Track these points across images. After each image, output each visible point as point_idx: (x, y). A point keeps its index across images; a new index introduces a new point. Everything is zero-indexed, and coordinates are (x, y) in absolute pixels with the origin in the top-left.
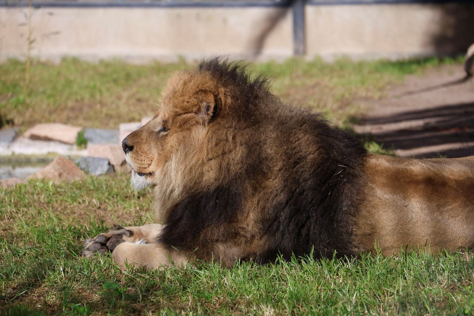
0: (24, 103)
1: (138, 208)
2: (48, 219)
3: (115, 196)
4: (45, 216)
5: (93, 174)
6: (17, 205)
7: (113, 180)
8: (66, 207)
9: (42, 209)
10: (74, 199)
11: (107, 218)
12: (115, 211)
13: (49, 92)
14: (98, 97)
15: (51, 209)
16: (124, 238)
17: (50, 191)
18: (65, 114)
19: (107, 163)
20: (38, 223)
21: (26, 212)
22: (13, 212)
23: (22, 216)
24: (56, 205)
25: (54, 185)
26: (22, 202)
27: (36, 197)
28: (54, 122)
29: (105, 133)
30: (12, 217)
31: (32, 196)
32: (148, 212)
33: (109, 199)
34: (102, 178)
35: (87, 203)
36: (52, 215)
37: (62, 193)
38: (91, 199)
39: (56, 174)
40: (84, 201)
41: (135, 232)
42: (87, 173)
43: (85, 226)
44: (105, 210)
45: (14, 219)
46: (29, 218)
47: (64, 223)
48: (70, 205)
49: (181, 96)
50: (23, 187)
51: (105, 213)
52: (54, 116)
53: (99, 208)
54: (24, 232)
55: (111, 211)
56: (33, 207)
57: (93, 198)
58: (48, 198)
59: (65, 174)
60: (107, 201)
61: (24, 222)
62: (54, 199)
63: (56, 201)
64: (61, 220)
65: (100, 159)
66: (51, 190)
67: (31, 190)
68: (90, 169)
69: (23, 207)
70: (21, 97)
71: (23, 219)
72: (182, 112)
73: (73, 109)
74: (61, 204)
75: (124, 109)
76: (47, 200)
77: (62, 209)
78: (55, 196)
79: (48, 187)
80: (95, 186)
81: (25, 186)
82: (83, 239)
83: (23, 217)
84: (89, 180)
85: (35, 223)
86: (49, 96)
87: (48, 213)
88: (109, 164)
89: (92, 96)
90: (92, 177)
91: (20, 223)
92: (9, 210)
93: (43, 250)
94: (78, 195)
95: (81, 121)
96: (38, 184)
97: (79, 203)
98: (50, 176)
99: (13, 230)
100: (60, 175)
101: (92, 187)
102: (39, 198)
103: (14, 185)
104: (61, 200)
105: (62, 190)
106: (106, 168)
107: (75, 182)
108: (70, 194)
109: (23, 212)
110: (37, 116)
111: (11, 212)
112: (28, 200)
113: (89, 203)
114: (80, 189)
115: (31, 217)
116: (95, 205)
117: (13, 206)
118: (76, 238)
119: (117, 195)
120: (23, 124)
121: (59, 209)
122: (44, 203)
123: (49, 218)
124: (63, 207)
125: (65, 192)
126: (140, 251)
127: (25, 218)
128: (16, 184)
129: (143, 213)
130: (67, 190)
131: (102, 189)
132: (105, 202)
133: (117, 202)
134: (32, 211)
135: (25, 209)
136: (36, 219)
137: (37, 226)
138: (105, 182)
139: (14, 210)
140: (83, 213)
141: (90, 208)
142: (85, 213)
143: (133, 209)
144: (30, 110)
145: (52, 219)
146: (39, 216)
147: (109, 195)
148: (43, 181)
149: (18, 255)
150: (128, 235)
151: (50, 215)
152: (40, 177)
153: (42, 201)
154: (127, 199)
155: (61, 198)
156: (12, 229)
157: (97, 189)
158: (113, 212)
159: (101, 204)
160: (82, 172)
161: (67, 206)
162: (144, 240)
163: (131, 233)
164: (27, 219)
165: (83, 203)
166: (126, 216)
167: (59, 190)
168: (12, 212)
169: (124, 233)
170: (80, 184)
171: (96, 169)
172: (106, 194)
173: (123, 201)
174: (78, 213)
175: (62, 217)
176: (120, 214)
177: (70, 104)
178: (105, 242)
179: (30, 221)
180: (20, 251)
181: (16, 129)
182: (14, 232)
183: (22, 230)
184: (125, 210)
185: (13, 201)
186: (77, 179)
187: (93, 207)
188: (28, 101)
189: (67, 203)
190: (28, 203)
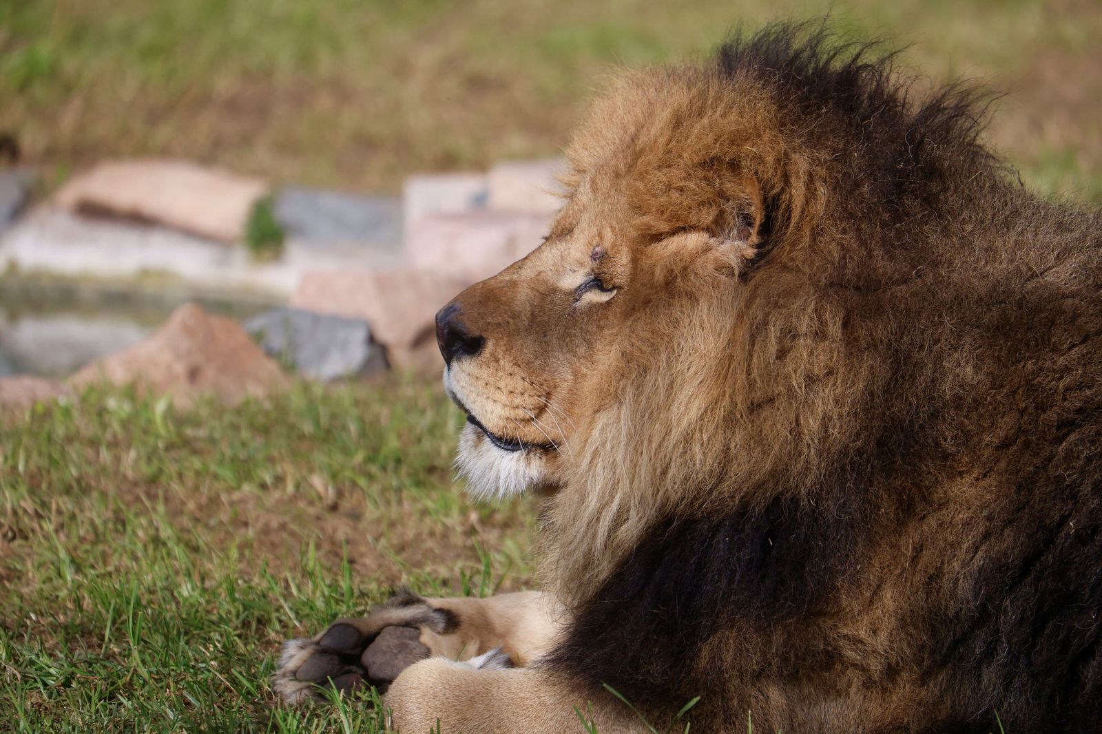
0: (53, 73)
1: (474, 517)
2: (151, 548)
3: (391, 465)
4: (140, 533)
5: (311, 374)
6: (39, 486)
7: (383, 400)
8: (214, 501)
9: (128, 505)
10: (244, 470)
11: (362, 549)
12: (392, 525)
13: (146, 35)
14: (325, 63)
15: (161, 508)
16: (427, 636)
17: (157, 436)
18: (206, 125)
19: (360, 335)
20: (114, 561)
21: (73, 517)
22: (25, 511)
23: (57, 531)
24: (176, 488)
25: (170, 413)
26: (55, 476)
27: (105, 455)
28: (166, 154)
29: (354, 209)
30: (21, 531)
31: (90, 452)
32: (509, 532)
33: (370, 477)
34: (344, 393)
35: (290, 488)
36: (166, 532)
37: (200, 445)
38: (304, 472)
39: (180, 369)
40: (280, 480)
41: (464, 618)
42: (290, 368)
43: (286, 581)
44: (356, 516)
45: (26, 538)
46: (82, 540)
47: (208, 566)
48: (230, 490)
49: (659, 168)
50: (58, 415)
51: (355, 529)
52: (164, 132)
53: (334, 508)
54: (63, 594)
55: (378, 521)
56: (95, 494)
57: (311, 470)
58: (149, 460)
59: (210, 373)
60: (362, 482)
61: (63, 554)
62: (172, 469)
63: (180, 476)
64: (196, 549)
65: (339, 322)
66: (162, 431)
67: (87, 427)
68: (304, 355)
69: (61, 494)
70: (44, 49)
71: (60, 542)
72: (664, 227)
73: (233, 106)
74: (196, 488)
75: (420, 120)
76: (147, 470)
77: (201, 508)
78: (174, 454)
79: (150, 421)
80: (317, 423)
81: (67, 412)
82: (277, 632)
83: (62, 536)
84: (297, 401)
85: (105, 558)
86: (150, 53)
87: (151, 522)
88: (372, 340)
89: (305, 59)
90: (306, 387)
91: (48, 555)
92: (9, 506)
93: (135, 670)
94: (260, 456)
95: (262, 154)
96: (112, 403)
97: (263, 486)
98: (157, 375)
99: (24, 580)
100: (194, 374)
101: (308, 428)
102: (117, 460)
103: (26, 403)
104: (198, 473)
105: (202, 433)
106: (357, 353)
107: (247, 403)
108: (228, 452)
109: (59, 512)
110: (101, 130)
111: (15, 513)
112: (78, 467)
113: (298, 486)
114: (265, 431)
115: (91, 537)
116: (320, 498)
117: (23, 489)
118: (254, 626)
119: (398, 461)
120: (51, 154)
121: (191, 505)
122: (135, 484)
123: (157, 541)
124: (204, 501)
125: (212, 441)
126: (488, 692)
127: (68, 537)
128: (34, 402)
129: (491, 536)
130: (217, 436)
131: (344, 435)
132: (354, 484)
133: (399, 490)
134: (95, 512)
135: (67, 504)
136: (105, 542)
137: (110, 568)
138: (354, 412)
139: (28, 505)
140: (274, 524)
141: (302, 505)
142: (283, 526)
143: (454, 520)
144: (76, 104)
145: (164, 544)
146: (117, 531)
147: (370, 459)
148: (130, 392)
149: (45, 685)
150: (441, 626)
151: (157, 529)
152: (119, 374)
153: (130, 474)
154: (434, 479)
155: (196, 463)
156: (19, 578)
157: (328, 436)
158: (384, 526)
159: (340, 494)
160: (271, 367)
161: (218, 496)
162: (501, 651)
163: (451, 621)
164: (75, 540)
165: (276, 486)
166: (430, 544)
167: (189, 432)
168: (20, 512)
169: (425, 620)
170: (267, 413)
171: (322, 354)
172: (359, 457)
173: (419, 484)
174: (260, 525)
175: (203, 538)
176: (410, 534)
177: (225, 84)
178: (357, 651)
179: (87, 552)
180: (52, 671)
181: (26, 174)
182: (25, 590)
183: (57, 582)
184: (428, 520)
185: (21, 468)
186: (256, 391)
187: (311, 503)
188: (70, 64)
189: (218, 486)
190: (79, 481)
